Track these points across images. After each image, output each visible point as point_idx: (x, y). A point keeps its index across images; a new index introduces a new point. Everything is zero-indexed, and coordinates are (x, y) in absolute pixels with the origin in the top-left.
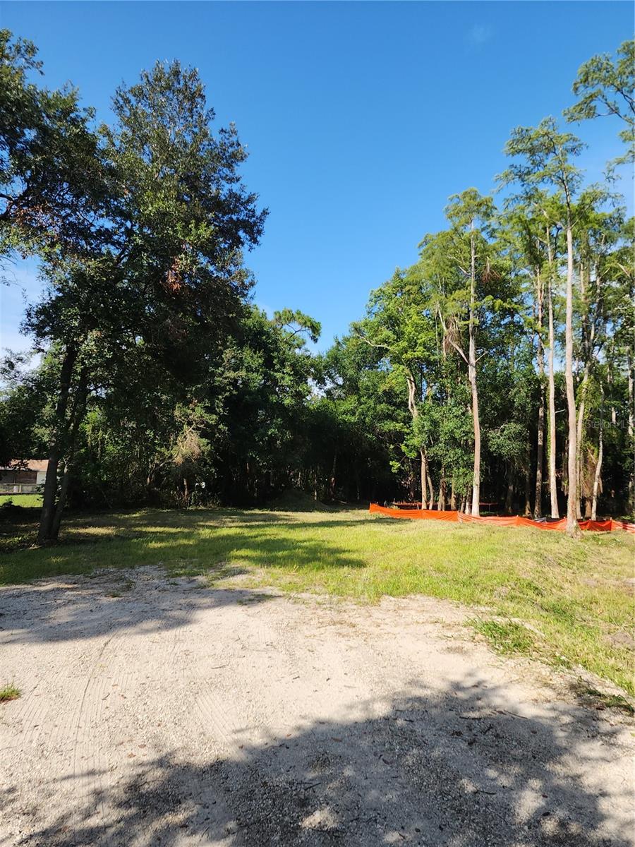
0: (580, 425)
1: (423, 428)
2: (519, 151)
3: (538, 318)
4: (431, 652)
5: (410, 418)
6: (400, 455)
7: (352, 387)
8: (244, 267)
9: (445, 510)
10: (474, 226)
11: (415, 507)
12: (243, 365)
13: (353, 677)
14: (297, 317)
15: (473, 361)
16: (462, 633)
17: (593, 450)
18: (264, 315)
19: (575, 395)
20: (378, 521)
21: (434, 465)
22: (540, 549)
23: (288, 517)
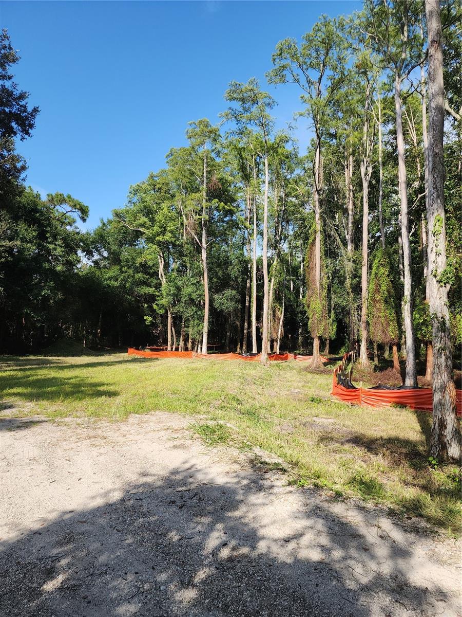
0: (271, 292)
1: (170, 292)
2: (235, 99)
3: (247, 218)
4: (161, 450)
5: (161, 284)
6: (152, 312)
7: (115, 259)
8: (16, 153)
9: (185, 351)
10: (207, 146)
11: (163, 350)
12: (18, 236)
13: (100, 475)
14: (68, 200)
15: (204, 245)
16: (185, 434)
17: (279, 309)
18: (38, 196)
19: (269, 272)
20: (134, 360)
21: (177, 319)
22: (243, 374)
23: (59, 361)
